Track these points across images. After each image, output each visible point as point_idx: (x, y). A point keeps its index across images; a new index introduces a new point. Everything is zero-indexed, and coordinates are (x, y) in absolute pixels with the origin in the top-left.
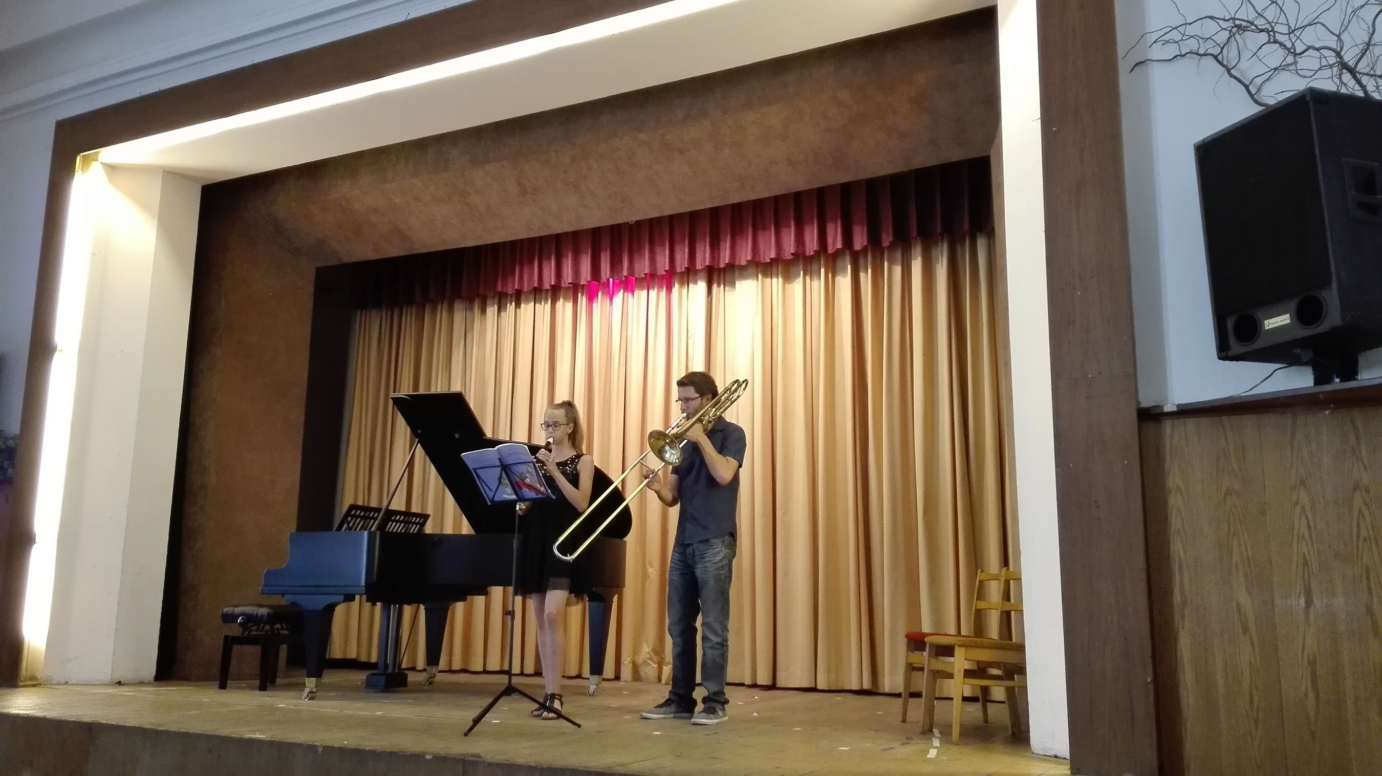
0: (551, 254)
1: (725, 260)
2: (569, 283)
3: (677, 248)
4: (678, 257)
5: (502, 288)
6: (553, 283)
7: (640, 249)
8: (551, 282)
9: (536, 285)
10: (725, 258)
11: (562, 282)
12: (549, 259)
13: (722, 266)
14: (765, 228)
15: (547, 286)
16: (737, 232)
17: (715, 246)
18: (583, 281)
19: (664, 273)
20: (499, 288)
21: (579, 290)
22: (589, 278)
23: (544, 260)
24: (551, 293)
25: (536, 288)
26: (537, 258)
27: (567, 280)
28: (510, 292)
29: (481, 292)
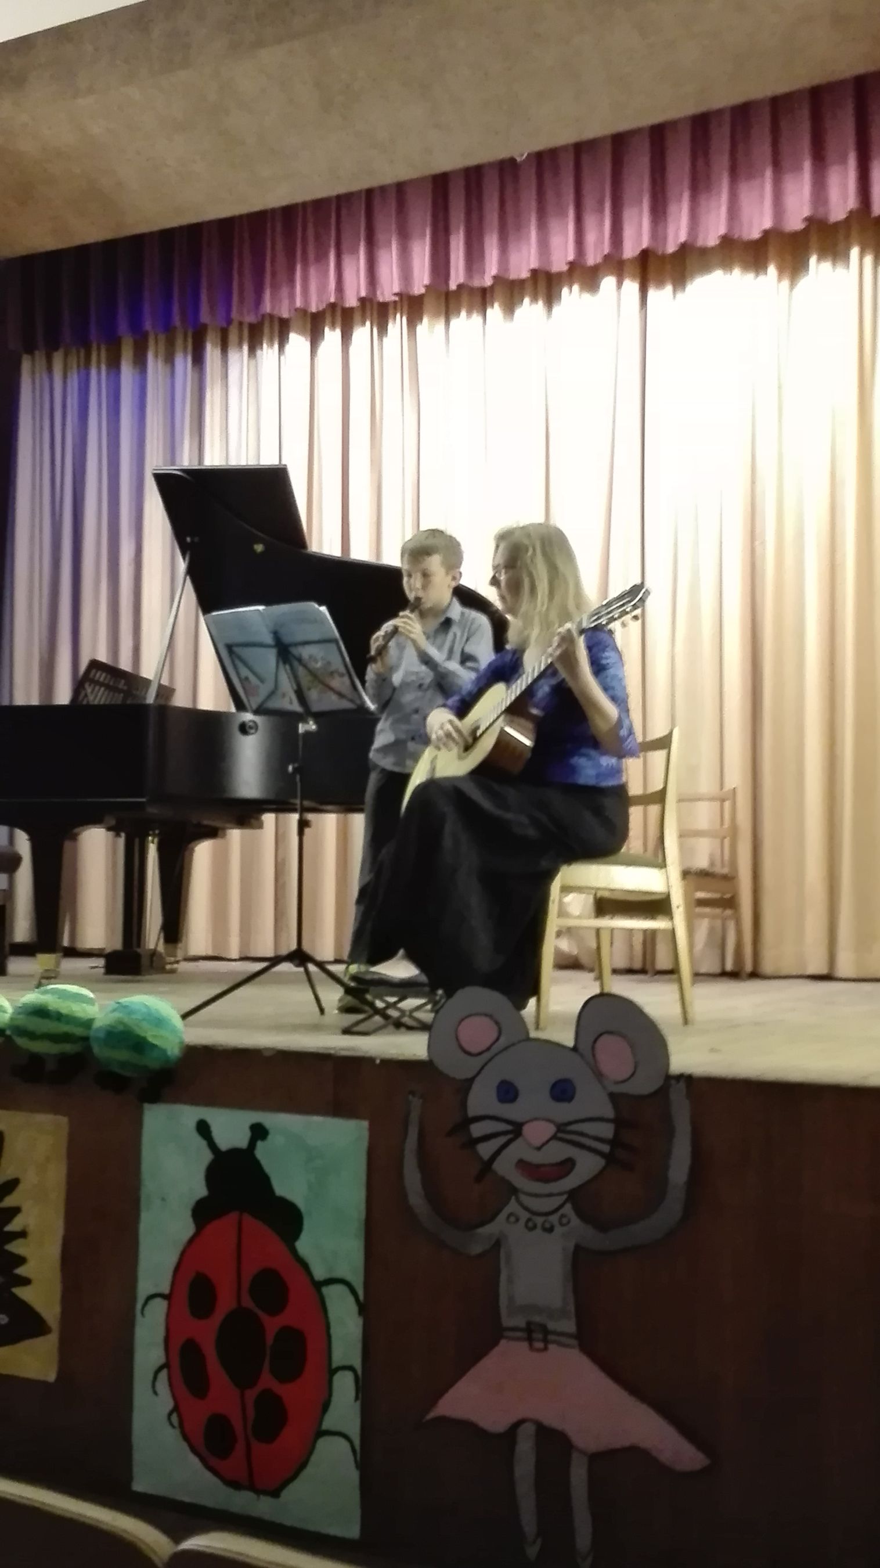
0: (359, 242)
1: (677, 235)
2: (395, 294)
3: (590, 222)
4: (591, 238)
5: (273, 307)
6: (363, 294)
7: (520, 227)
8: (358, 292)
9: (332, 300)
10: (677, 232)
11: (378, 293)
12: (355, 251)
13: (671, 248)
14: (750, 176)
15: (351, 301)
16: (700, 186)
17: (659, 211)
18: (418, 289)
19: (565, 268)
20: (267, 307)
21: (405, 308)
22: (426, 281)
23: (345, 246)
24: (357, 316)
25: (333, 306)
26: (333, 243)
27: (389, 287)
28: (285, 315)
29: (235, 315)
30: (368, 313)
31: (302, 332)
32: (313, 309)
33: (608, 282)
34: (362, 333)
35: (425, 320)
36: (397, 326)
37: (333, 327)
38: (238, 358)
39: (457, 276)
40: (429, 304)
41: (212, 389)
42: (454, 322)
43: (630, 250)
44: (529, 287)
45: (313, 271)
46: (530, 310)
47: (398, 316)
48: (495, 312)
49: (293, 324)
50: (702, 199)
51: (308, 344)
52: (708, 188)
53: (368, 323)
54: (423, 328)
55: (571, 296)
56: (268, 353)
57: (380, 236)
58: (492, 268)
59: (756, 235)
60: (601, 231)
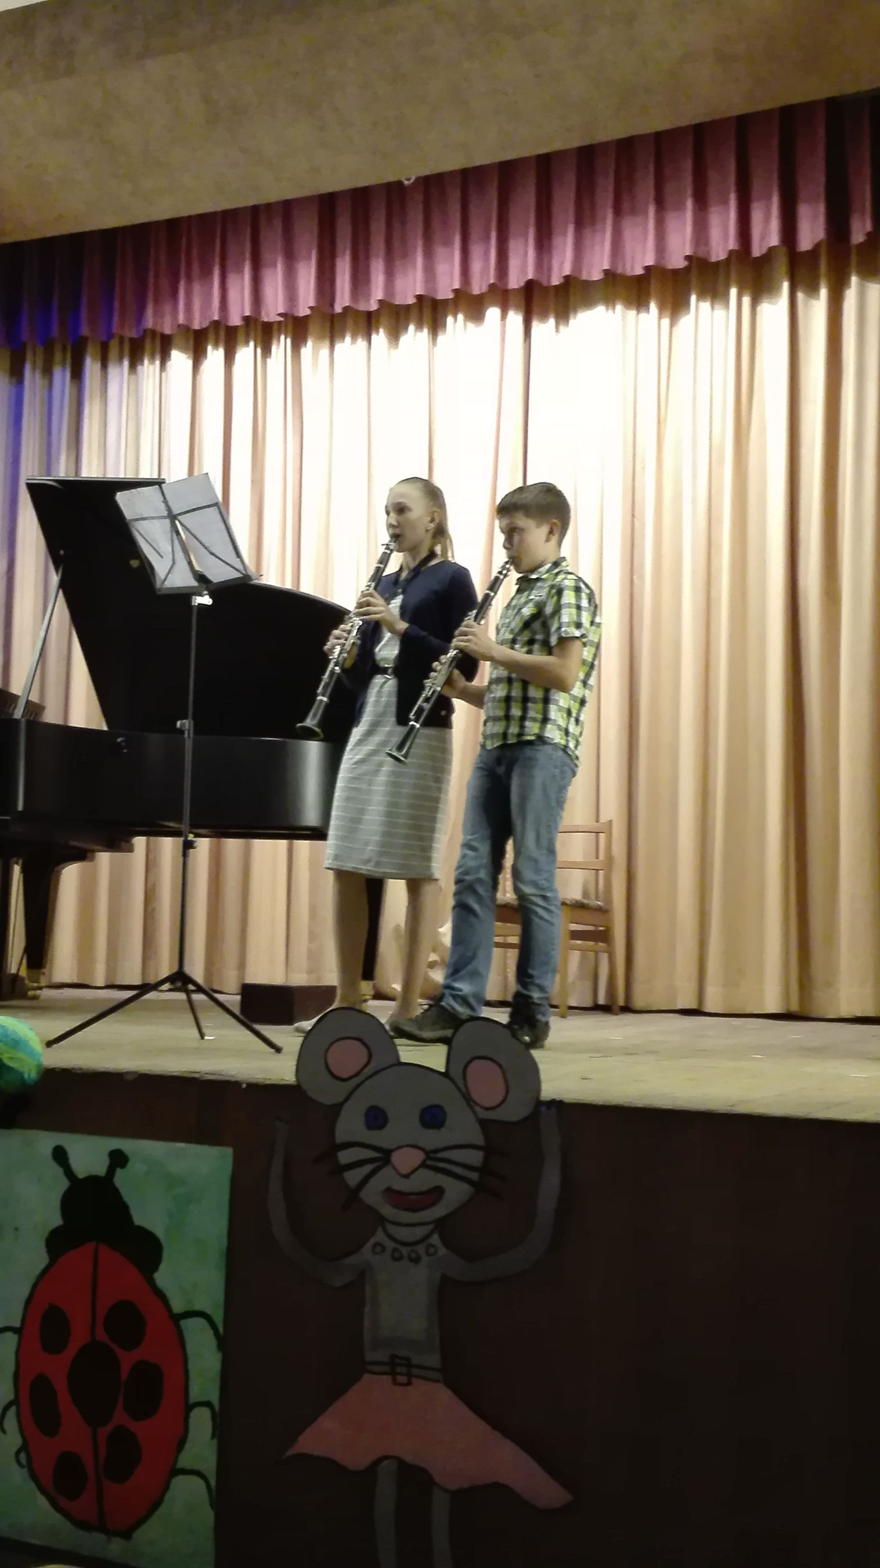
0: (244, 260)
1: (561, 268)
2: (280, 315)
3: (476, 251)
4: (476, 267)
5: (155, 323)
6: (247, 313)
7: (406, 254)
8: (243, 310)
9: (216, 318)
10: (562, 265)
11: (263, 313)
12: (240, 271)
13: (556, 281)
14: (633, 211)
15: (235, 320)
16: (584, 220)
17: (544, 244)
18: (303, 311)
19: (451, 296)
20: (149, 322)
21: (290, 327)
22: (312, 303)
23: (229, 264)
24: (241, 336)
25: (216, 324)
26: (217, 260)
27: (274, 307)
28: (167, 331)
29: (116, 328)
30: (252, 333)
31: (184, 350)
32: (196, 326)
33: (493, 313)
34: (246, 354)
35: (310, 343)
36: (282, 346)
37: (216, 346)
38: (118, 373)
39: (343, 299)
40: (313, 327)
41: (91, 404)
42: (339, 347)
43: (515, 281)
44: (414, 313)
45: (197, 288)
46: (415, 337)
47: (282, 337)
48: (380, 338)
49: (176, 341)
50: (587, 233)
51: (189, 363)
52: (593, 223)
53: (252, 344)
54: (307, 351)
55: (456, 325)
56: (149, 369)
57: (266, 256)
58: (377, 293)
59: (639, 271)
60: (486, 259)
